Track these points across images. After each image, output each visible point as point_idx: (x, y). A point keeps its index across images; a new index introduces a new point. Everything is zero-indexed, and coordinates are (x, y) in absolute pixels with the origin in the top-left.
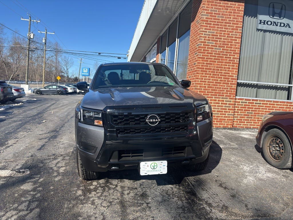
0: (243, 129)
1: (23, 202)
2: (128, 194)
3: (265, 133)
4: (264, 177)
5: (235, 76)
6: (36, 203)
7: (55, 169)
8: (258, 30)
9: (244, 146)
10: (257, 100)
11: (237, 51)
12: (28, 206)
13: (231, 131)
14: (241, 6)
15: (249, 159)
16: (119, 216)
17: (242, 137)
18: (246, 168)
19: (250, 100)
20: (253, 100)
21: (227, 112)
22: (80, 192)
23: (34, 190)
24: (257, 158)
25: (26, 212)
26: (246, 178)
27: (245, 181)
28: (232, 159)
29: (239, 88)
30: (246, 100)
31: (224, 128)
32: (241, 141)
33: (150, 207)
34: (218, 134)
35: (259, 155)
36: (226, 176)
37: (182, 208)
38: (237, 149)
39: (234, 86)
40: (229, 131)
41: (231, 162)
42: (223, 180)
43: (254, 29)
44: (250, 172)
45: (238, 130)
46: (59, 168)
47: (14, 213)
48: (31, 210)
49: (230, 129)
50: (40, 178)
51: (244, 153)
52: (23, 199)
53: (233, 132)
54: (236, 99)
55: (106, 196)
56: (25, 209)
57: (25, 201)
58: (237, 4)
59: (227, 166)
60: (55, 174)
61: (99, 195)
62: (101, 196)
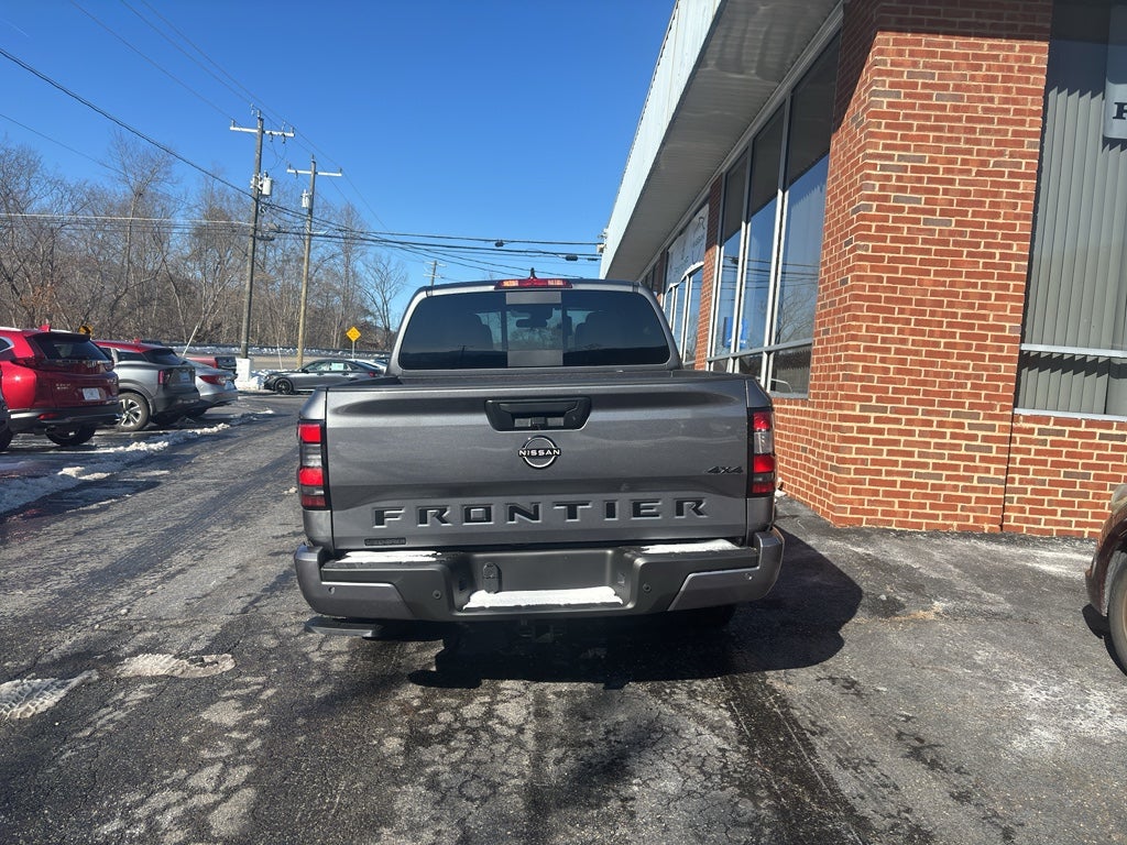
0: (1046, 540)
1: (203, 764)
2: (558, 761)
3: (1118, 558)
4: (1104, 733)
5: (1011, 328)
6: (247, 769)
7: (317, 658)
8: (1110, 142)
9: (1041, 606)
10: (1108, 425)
11: (1021, 227)
12: (221, 779)
13: (994, 547)
14: (1038, 54)
15: (1051, 660)
16: (518, 835)
17: (1036, 573)
18: (1033, 694)
19: (1077, 423)
20: (1090, 423)
21: (976, 469)
22: (393, 744)
23: (243, 725)
24: (1089, 659)
25: (209, 799)
26: (1026, 732)
27: (1020, 744)
28: (981, 656)
29: (1030, 376)
30: (1058, 421)
31: (965, 533)
32: (1032, 589)
33: (632, 815)
34: (937, 555)
35: (1097, 647)
36: (943, 721)
37: (750, 824)
38: (1009, 617)
39: (1008, 369)
40: (983, 545)
41: (975, 666)
42: (931, 733)
43: (1094, 142)
44: (1048, 710)
45: (1025, 541)
46: (332, 655)
47: (174, 796)
48: (229, 793)
49: (991, 537)
50: (265, 687)
51: (1037, 635)
52: (206, 754)
53: (1001, 549)
54: (1014, 418)
55: (479, 763)
56: (209, 787)
57: (212, 762)
58: (1018, 45)
59: (953, 680)
60: (315, 677)
61: (456, 756)
62: (464, 760)
